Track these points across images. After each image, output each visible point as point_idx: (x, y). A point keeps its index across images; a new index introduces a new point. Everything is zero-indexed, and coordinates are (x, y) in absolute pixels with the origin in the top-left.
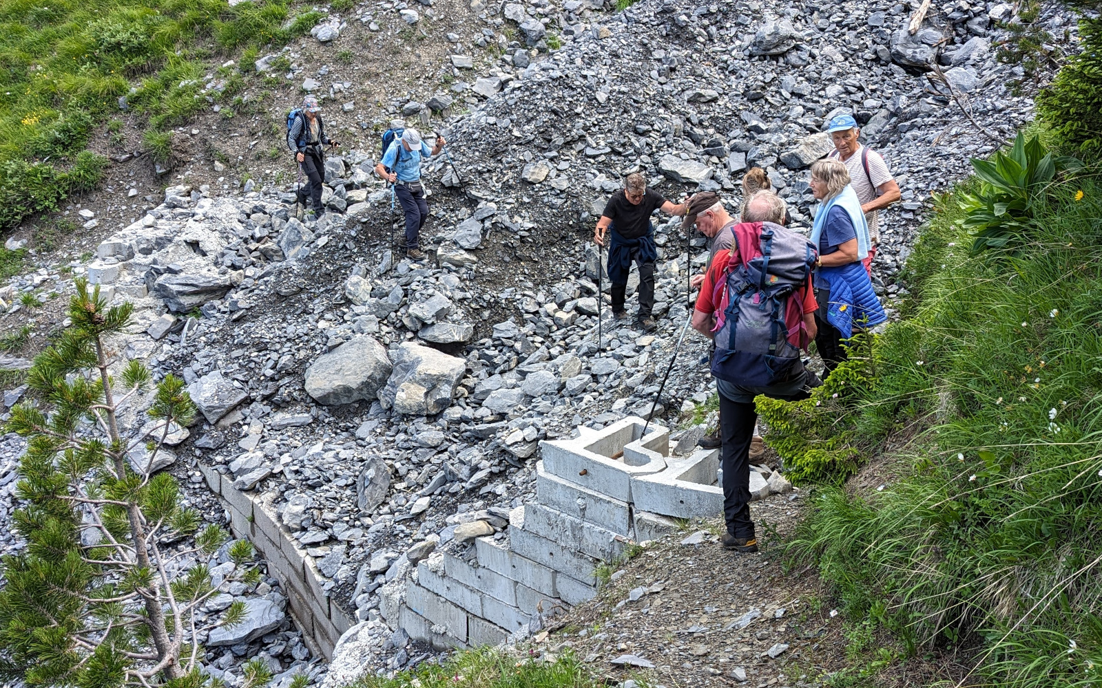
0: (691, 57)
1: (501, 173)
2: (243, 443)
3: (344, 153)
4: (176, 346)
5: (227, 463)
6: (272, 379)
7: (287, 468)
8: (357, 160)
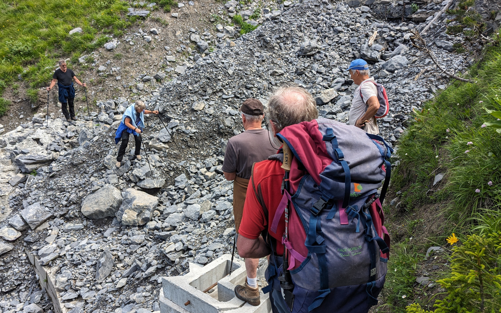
0: (272, 56)
1: (182, 106)
2: (47, 240)
3: (115, 99)
4: (22, 189)
5: (38, 250)
6: (66, 206)
7: (67, 253)
8: (121, 102)
